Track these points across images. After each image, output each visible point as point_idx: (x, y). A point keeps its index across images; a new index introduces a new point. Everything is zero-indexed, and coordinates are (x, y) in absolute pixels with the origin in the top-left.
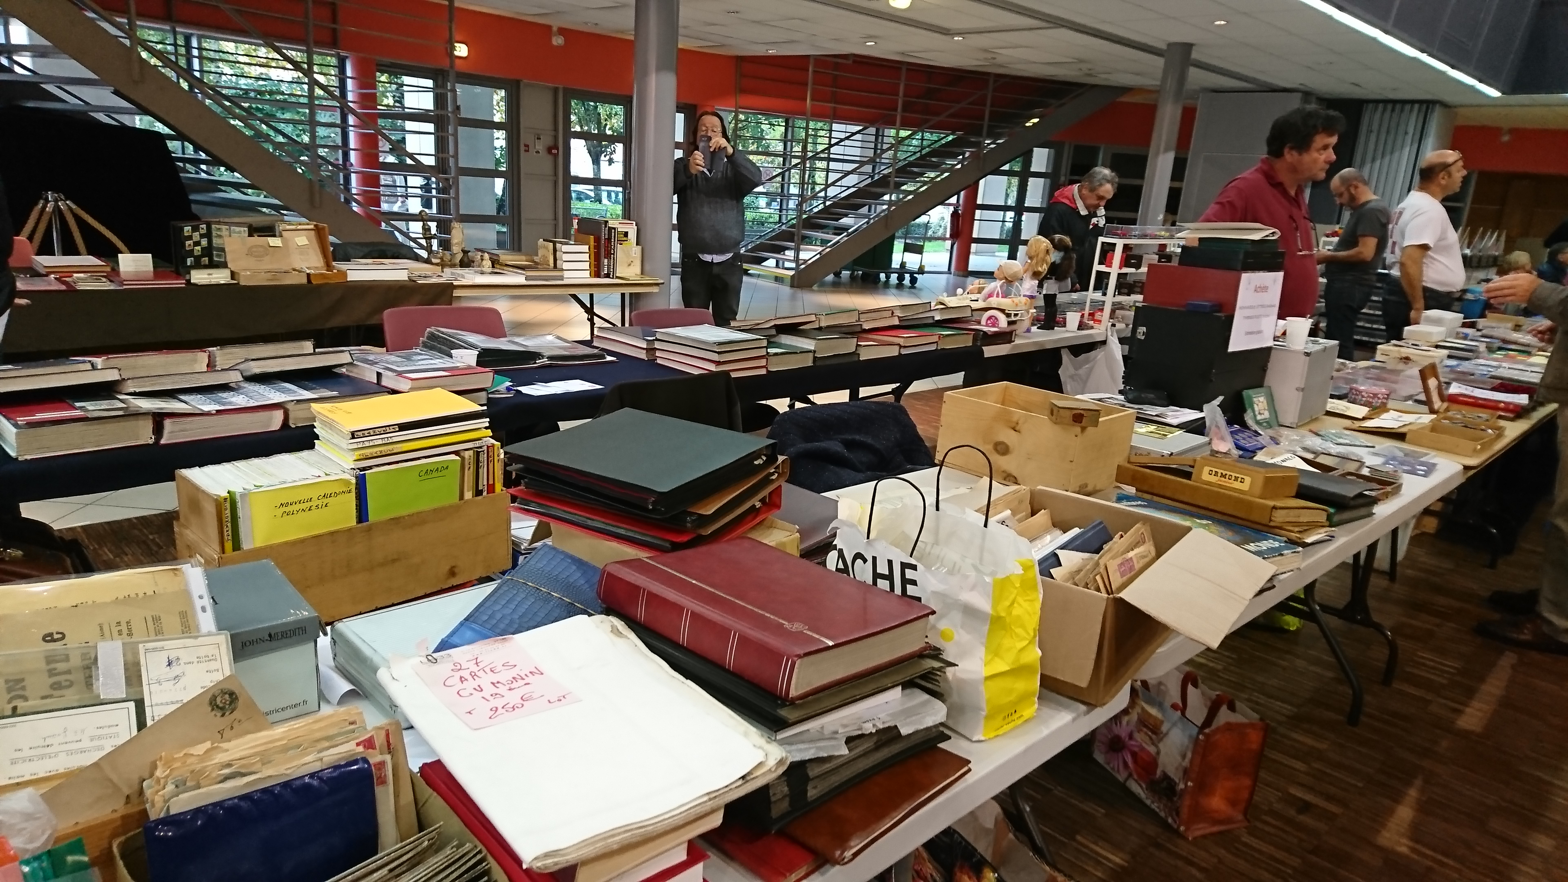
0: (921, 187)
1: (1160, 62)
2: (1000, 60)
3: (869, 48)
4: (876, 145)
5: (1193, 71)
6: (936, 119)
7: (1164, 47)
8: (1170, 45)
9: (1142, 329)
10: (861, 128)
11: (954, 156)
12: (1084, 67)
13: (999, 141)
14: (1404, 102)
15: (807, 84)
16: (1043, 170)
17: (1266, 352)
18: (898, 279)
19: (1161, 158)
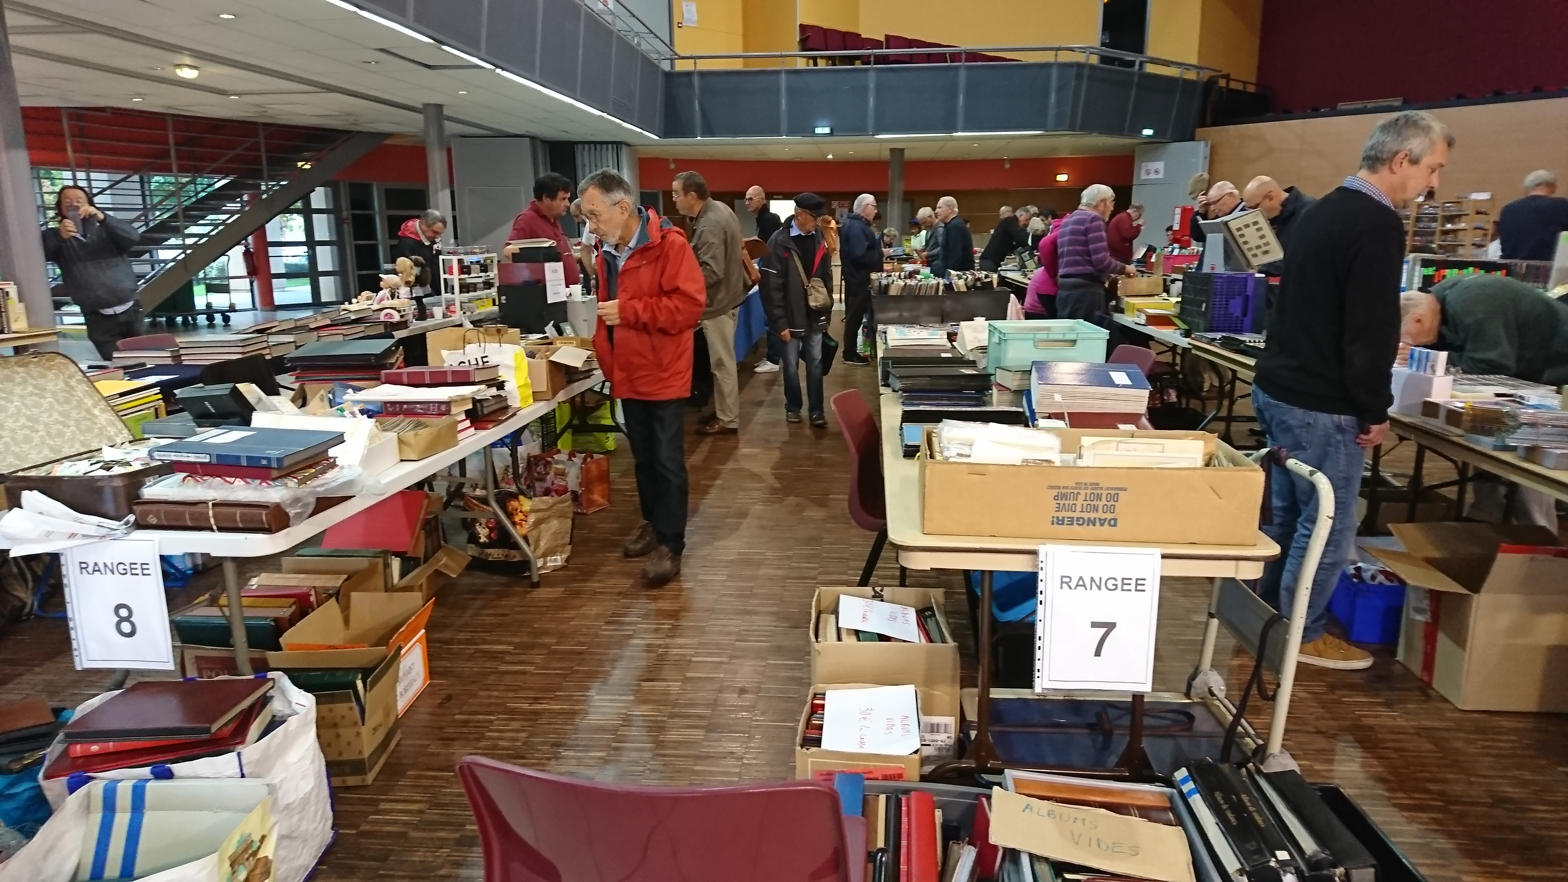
0: (212, 230)
1: (420, 117)
2: (270, 112)
3: (136, 103)
4: (143, 192)
5: (447, 124)
6: (214, 166)
7: (421, 107)
8: (426, 105)
9: (503, 298)
10: (124, 176)
11: (232, 199)
12: (351, 119)
13: (282, 183)
14: (602, 143)
15: (63, 135)
16: (323, 206)
17: (564, 303)
18: (208, 319)
19: (440, 194)
